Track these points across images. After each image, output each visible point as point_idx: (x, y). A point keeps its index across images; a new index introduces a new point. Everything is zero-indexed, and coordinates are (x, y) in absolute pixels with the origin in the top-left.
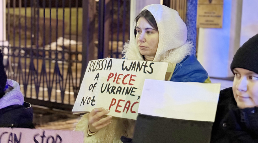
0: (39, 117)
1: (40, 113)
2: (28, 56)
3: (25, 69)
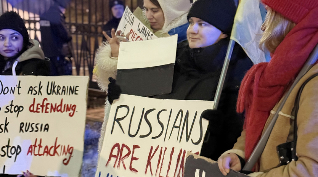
0: (93, 100)
1: (95, 96)
2: (79, 32)
3: (77, 49)
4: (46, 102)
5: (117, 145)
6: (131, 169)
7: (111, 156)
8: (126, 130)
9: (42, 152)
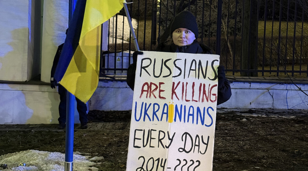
5: (146, 83)
6: (160, 97)
7: (143, 91)
8: (151, 73)
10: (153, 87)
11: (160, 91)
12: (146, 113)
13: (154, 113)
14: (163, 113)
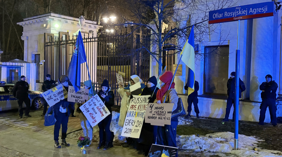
4: (100, 109)
5: (132, 105)
6: (135, 110)
7: (131, 107)
8: (134, 102)
9: (91, 116)
10: (134, 106)
11: (135, 108)
12: (130, 115)
13: (132, 115)
14: (134, 115)
